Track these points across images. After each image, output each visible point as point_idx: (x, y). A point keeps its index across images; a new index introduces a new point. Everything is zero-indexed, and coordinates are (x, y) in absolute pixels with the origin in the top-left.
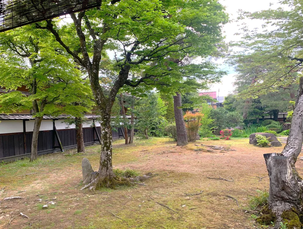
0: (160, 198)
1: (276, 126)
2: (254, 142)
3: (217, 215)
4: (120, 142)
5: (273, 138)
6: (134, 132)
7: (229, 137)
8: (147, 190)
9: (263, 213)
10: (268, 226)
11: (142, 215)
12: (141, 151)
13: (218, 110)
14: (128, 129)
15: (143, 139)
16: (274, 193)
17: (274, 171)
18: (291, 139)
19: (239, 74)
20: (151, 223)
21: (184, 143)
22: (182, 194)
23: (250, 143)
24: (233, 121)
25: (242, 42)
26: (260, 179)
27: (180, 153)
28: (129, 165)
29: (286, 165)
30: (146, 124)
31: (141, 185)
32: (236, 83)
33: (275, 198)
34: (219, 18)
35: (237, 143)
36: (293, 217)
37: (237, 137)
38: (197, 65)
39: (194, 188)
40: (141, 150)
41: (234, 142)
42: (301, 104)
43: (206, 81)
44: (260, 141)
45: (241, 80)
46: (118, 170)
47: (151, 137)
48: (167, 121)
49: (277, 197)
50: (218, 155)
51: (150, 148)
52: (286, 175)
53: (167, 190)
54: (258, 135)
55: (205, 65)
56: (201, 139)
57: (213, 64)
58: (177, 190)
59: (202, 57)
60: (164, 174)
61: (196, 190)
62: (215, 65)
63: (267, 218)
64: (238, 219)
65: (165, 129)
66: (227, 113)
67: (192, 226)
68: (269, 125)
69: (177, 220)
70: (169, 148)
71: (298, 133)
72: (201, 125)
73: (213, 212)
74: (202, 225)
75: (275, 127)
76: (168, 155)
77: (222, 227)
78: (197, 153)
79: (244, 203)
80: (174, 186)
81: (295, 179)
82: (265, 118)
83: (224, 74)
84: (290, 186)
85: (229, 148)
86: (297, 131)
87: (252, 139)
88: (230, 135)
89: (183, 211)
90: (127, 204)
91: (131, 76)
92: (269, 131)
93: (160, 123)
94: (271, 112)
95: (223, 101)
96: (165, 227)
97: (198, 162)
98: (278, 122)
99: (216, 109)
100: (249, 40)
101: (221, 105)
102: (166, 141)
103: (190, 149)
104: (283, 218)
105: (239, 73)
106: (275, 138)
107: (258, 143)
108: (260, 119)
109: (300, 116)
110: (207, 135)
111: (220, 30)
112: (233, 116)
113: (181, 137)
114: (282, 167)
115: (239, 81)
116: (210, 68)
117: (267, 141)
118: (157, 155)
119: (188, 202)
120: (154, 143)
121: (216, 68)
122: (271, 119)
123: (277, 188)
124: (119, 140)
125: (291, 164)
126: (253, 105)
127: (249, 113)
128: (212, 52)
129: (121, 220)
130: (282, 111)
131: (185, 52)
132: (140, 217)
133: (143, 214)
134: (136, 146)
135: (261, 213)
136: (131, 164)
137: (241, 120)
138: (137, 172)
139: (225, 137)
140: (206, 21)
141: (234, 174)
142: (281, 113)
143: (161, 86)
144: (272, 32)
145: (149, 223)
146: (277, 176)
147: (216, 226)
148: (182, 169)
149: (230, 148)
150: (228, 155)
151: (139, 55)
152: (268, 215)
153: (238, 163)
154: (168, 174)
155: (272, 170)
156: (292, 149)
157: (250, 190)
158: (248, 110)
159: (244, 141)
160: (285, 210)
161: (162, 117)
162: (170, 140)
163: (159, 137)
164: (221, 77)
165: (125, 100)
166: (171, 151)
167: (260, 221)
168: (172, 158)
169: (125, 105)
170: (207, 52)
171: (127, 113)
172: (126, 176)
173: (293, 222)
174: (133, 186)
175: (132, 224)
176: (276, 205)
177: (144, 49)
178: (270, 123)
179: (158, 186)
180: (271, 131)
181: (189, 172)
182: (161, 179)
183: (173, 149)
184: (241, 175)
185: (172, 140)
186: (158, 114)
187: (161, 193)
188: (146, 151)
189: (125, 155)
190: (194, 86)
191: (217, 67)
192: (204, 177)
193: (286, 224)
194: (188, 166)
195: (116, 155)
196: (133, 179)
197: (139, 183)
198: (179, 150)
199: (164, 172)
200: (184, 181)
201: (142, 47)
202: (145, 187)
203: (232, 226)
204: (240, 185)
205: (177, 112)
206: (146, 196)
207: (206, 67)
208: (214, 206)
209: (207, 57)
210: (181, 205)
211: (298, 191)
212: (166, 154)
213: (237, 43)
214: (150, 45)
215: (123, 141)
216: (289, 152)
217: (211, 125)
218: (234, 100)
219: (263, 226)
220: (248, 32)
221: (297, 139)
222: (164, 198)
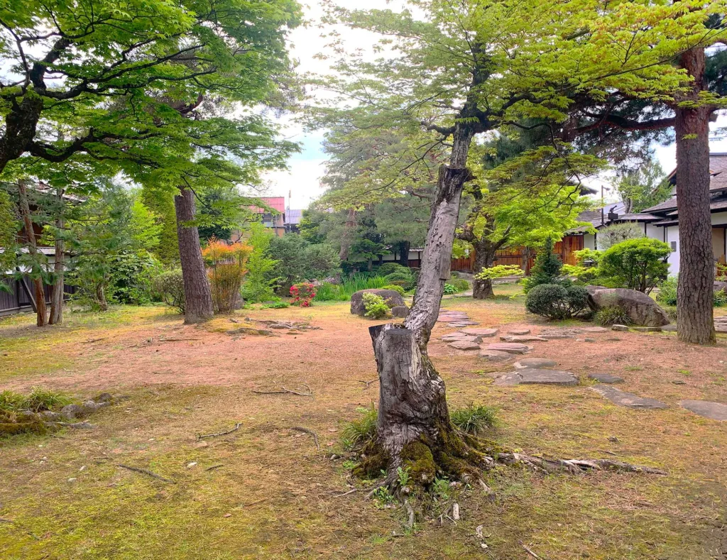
0: (130, 455)
1: (404, 275)
2: (360, 309)
3: (271, 473)
4: (20, 321)
5: (397, 300)
6: (63, 293)
7: (310, 300)
8: (95, 438)
9: (366, 454)
10: (374, 481)
11: (77, 503)
12: (84, 343)
13: (286, 240)
14: (44, 283)
15: (91, 311)
16: (387, 408)
17: (388, 360)
18: (421, 295)
19: (332, 160)
20: (101, 518)
21: (203, 317)
22: (191, 437)
23: (353, 312)
24: (318, 266)
25: (333, 78)
26: (366, 385)
27: (190, 342)
28: (44, 379)
29: (409, 347)
30: (100, 271)
31: (76, 427)
32: (325, 181)
33: (388, 419)
34: (280, 11)
35: (326, 313)
36: (421, 454)
37: (327, 300)
38: (230, 122)
39: (220, 420)
40: (84, 340)
41: (320, 311)
42: (439, 221)
43: (253, 164)
44: (372, 306)
45: (338, 174)
46: (7, 393)
47: (117, 307)
48: (162, 265)
49: (392, 416)
50: (282, 339)
51: (110, 334)
52: (410, 368)
53: (151, 431)
54: (369, 294)
55: (249, 122)
56: (246, 306)
57: (268, 124)
58: (178, 429)
59: (244, 104)
60: (146, 395)
61: (226, 424)
62: (275, 128)
63: (374, 462)
64: (315, 476)
65: (156, 283)
66: (307, 245)
67: (209, 507)
68: (391, 275)
69: (173, 500)
70: (165, 331)
71: (434, 282)
72: (247, 274)
73: (261, 468)
74: (233, 501)
75: (402, 278)
76: (159, 348)
77: (279, 498)
78: (234, 339)
79: (330, 438)
80: (170, 420)
81: (426, 374)
82: (384, 259)
83: (294, 149)
84: (417, 389)
85: (308, 324)
86: (431, 276)
87: (357, 303)
88: (313, 296)
89: (190, 476)
90: (33, 480)
91: (51, 137)
92: (391, 287)
93: (142, 268)
94: (395, 245)
95: (298, 220)
96: (139, 522)
97: (236, 359)
98: (408, 268)
99: (283, 236)
100: (345, 76)
101: (294, 228)
102: (157, 314)
103: (218, 330)
104: (404, 458)
105: (332, 158)
106: (400, 299)
107: (367, 311)
108: (375, 263)
109: (437, 245)
110: (261, 297)
111: (283, 40)
112: (318, 252)
113: (196, 301)
114: (402, 353)
115: (334, 174)
116: (262, 133)
117: (385, 307)
118: (131, 349)
119: (202, 453)
120: (124, 319)
121: (277, 133)
122: (395, 261)
123: (392, 397)
124: (19, 316)
125: (419, 346)
126: (361, 231)
127: (353, 247)
128: (266, 94)
129: (11, 526)
130: (416, 246)
131: (200, 85)
132: (71, 508)
133: (80, 500)
134: (70, 330)
135: (363, 455)
136: (53, 376)
137: (334, 263)
138: (67, 397)
139: (302, 300)
140: (248, 12)
141: (315, 379)
142: (413, 250)
143: (137, 165)
144: (391, 62)
145: (95, 518)
146: (392, 371)
147: (267, 498)
148: (194, 378)
149: (311, 323)
150: (305, 338)
151: (72, 77)
152: (375, 457)
153: (325, 354)
154: (156, 393)
155: (384, 360)
156: (421, 315)
157: (345, 410)
158: (349, 241)
159: (340, 309)
160: (407, 442)
161: (147, 252)
162: (169, 311)
163: (139, 304)
164: (288, 156)
165: (34, 203)
166: (168, 337)
167: (360, 472)
168: (169, 354)
169: (36, 217)
170: (254, 93)
171: (39, 241)
172: (32, 409)
173: (421, 465)
174: (55, 432)
175: (44, 531)
176: (391, 434)
177: (87, 61)
178: (393, 271)
179: (128, 425)
180: (393, 286)
181: (210, 384)
182: (136, 408)
183: (174, 332)
184: (330, 381)
185: (175, 310)
186: (136, 246)
187: (135, 440)
188: (99, 342)
189: (34, 354)
190: (225, 174)
191: (279, 131)
192: (247, 391)
193: (407, 469)
194: (208, 371)
195: (6, 357)
196: (53, 413)
197: (74, 422)
198: (190, 335)
199: (145, 390)
200: (197, 406)
201: (81, 56)
202: (89, 431)
203: (301, 491)
204: (326, 401)
205: (185, 241)
206: (92, 453)
207: (252, 128)
208: (265, 454)
209: (255, 104)
210: (186, 464)
211: (431, 398)
212: (155, 345)
213: (321, 79)
214: (103, 51)
215: (32, 319)
216: (416, 320)
217: (269, 273)
218: (322, 217)
219: (365, 481)
220: (343, 54)
221: (431, 293)
222: (141, 451)
